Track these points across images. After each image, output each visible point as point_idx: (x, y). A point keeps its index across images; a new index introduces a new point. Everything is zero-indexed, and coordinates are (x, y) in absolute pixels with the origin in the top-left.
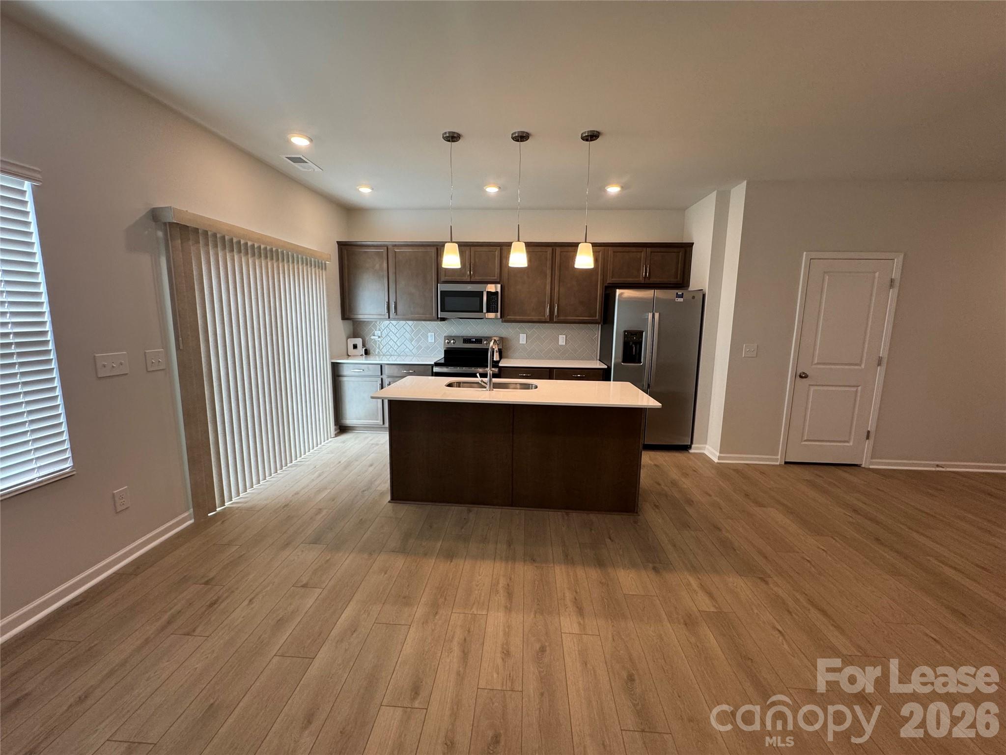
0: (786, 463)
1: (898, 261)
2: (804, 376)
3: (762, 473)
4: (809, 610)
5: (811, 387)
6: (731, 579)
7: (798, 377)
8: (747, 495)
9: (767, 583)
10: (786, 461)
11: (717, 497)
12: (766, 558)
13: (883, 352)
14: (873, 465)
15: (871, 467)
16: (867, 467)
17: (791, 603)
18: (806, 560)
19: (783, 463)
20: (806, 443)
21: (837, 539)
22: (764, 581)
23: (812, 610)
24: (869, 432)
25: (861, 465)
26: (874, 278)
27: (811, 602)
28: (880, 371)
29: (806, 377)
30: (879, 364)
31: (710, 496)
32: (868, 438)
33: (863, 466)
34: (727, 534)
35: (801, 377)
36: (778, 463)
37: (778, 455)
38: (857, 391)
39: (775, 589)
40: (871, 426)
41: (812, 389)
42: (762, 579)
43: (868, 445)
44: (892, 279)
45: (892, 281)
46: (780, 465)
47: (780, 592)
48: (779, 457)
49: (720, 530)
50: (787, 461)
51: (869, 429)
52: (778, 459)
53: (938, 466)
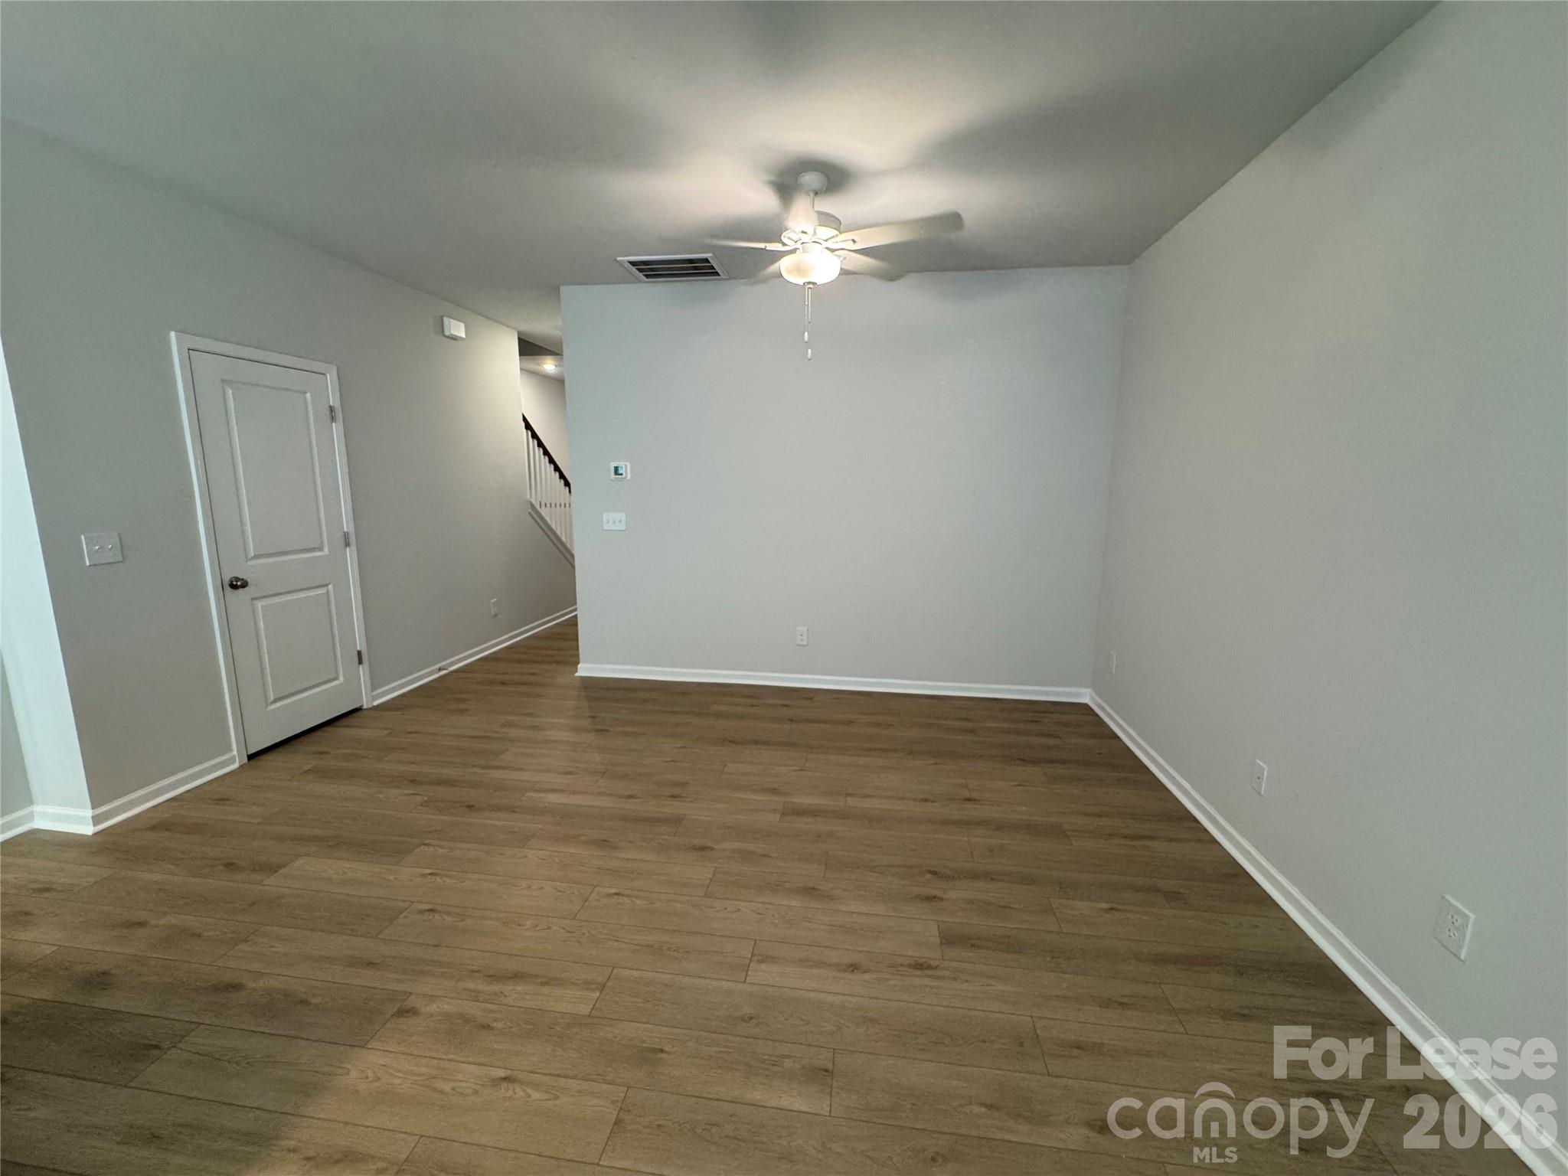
0: (251, 757)
1: (331, 378)
2: (238, 584)
3: (222, 800)
4: (501, 993)
5: (255, 602)
6: (354, 1073)
7: (228, 589)
8: (230, 866)
9: (413, 1012)
10: (249, 753)
11: (165, 914)
12: (370, 964)
13: (347, 525)
14: (377, 699)
15: (376, 703)
16: (370, 706)
17: (473, 1009)
18: (427, 913)
19: (245, 760)
20: (279, 704)
21: (432, 842)
22: (407, 1012)
23: (507, 988)
24: (359, 653)
25: (362, 706)
26: (306, 402)
27: (494, 977)
28: (350, 554)
29: (245, 585)
30: (347, 544)
31: (142, 924)
32: (360, 662)
33: (365, 707)
34: (261, 983)
35: (234, 587)
36: (236, 765)
37: (231, 750)
38: (328, 592)
39: (433, 1008)
40: (360, 644)
41: (259, 604)
42: (402, 1012)
43: (363, 671)
44: (331, 407)
45: (331, 409)
46: (241, 766)
47: (447, 1007)
48: (235, 752)
49: (236, 987)
50: (252, 751)
51: (358, 649)
52: (235, 756)
53: (440, 669)
